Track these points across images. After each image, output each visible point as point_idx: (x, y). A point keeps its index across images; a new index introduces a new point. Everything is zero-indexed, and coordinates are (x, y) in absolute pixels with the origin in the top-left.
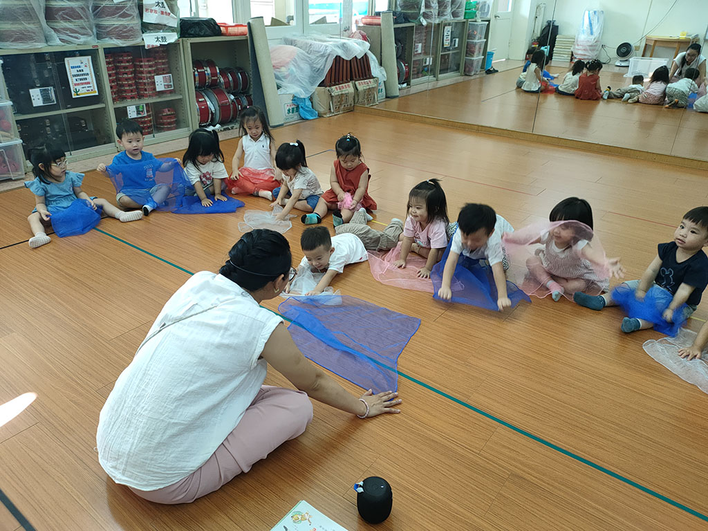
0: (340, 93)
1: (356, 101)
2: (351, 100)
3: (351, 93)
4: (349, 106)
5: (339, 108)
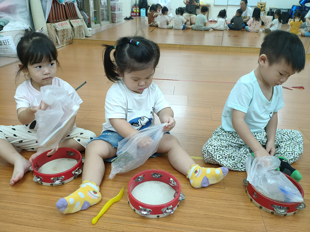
0: (62, 29)
1: (73, 35)
2: (70, 35)
3: (69, 29)
4: (69, 39)
5: (63, 41)
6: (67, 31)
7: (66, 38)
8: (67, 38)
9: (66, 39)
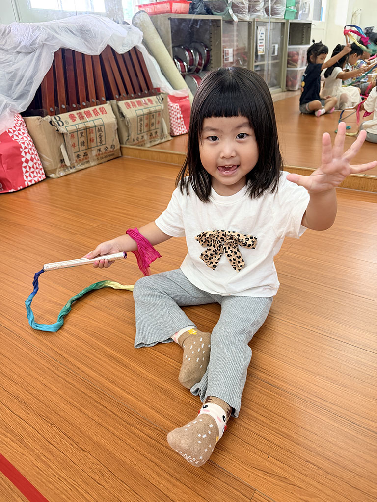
0: (81, 126)
1: (125, 138)
2: (112, 139)
3: (109, 125)
4: (110, 149)
5: (86, 155)
6: (100, 130)
7: (98, 148)
8: (102, 148)
9: (99, 150)
